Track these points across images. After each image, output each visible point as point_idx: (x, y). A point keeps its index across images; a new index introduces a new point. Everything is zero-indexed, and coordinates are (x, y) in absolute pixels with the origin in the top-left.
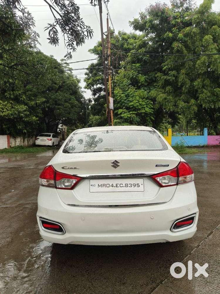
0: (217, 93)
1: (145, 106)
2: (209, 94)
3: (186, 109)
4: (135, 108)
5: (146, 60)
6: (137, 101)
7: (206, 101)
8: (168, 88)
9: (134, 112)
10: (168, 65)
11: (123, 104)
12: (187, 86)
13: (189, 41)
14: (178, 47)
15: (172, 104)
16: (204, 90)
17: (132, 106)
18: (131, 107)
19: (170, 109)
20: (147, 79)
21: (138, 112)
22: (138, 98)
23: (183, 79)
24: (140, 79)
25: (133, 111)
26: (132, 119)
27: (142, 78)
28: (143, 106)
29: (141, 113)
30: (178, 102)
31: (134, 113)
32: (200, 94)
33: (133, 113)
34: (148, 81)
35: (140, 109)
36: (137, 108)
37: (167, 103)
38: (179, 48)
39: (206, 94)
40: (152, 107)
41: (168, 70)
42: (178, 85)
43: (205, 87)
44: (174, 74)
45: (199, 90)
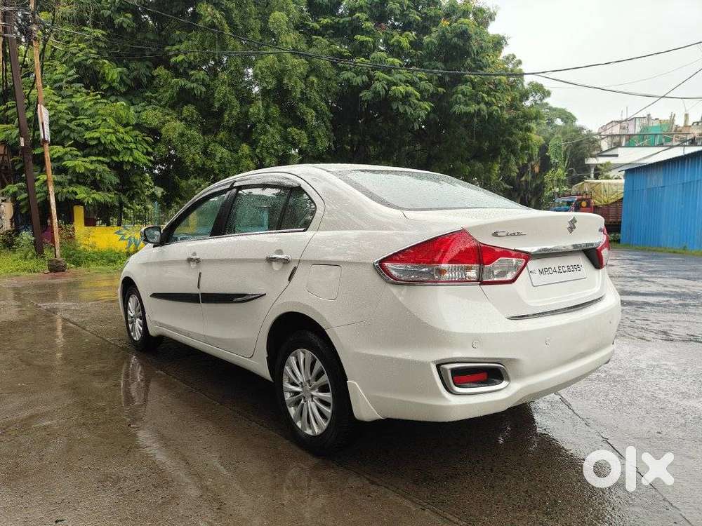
0: (293, 138)
1: (133, 146)
2: (278, 138)
3: (230, 163)
4: (106, 149)
5: (125, 26)
6: (111, 130)
7: (273, 151)
8: (189, 110)
9: (101, 158)
10: (185, 54)
11: (66, 133)
12: (234, 113)
13: (236, 12)
14: (213, 18)
15: (199, 149)
16: (268, 127)
17: (95, 142)
18: (93, 143)
19: (193, 161)
20: (125, 78)
21: (112, 160)
22: (111, 121)
23: (225, 96)
24: (107, 71)
25: (99, 155)
26: (100, 176)
27: (113, 72)
28: (126, 146)
29: (122, 163)
30: (211, 147)
31: (103, 163)
32: (261, 134)
33: (100, 161)
34: (129, 82)
35: (117, 153)
36: (110, 147)
37: (185, 146)
38: (215, 21)
39: (273, 136)
40: (150, 150)
41: (186, 65)
42: (212, 106)
43: (270, 121)
44: (203, 79)
45: (259, 126)
